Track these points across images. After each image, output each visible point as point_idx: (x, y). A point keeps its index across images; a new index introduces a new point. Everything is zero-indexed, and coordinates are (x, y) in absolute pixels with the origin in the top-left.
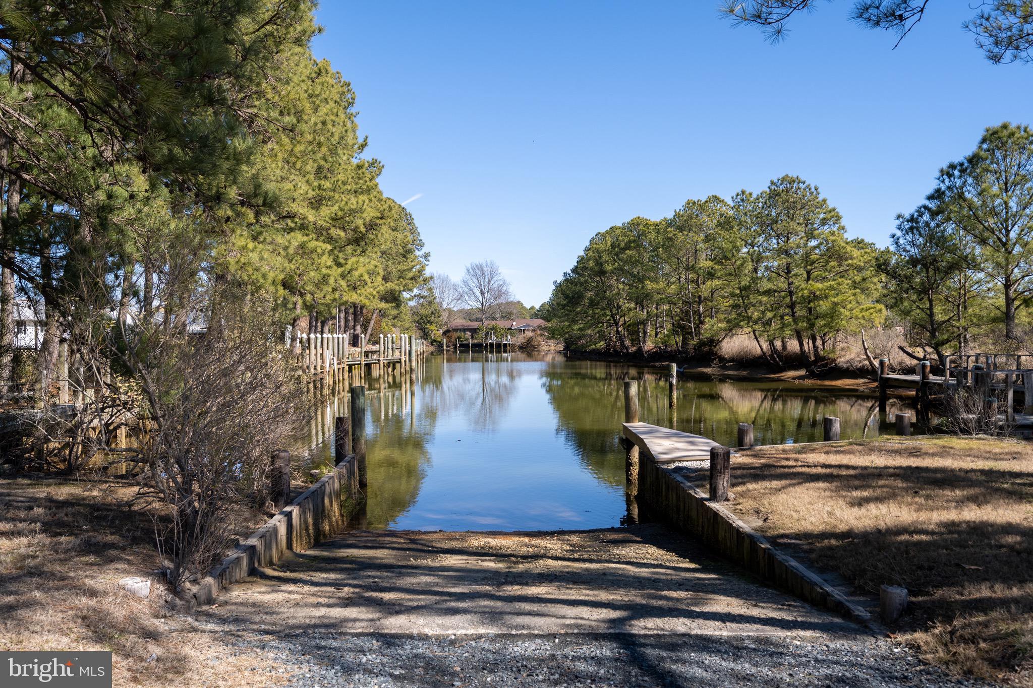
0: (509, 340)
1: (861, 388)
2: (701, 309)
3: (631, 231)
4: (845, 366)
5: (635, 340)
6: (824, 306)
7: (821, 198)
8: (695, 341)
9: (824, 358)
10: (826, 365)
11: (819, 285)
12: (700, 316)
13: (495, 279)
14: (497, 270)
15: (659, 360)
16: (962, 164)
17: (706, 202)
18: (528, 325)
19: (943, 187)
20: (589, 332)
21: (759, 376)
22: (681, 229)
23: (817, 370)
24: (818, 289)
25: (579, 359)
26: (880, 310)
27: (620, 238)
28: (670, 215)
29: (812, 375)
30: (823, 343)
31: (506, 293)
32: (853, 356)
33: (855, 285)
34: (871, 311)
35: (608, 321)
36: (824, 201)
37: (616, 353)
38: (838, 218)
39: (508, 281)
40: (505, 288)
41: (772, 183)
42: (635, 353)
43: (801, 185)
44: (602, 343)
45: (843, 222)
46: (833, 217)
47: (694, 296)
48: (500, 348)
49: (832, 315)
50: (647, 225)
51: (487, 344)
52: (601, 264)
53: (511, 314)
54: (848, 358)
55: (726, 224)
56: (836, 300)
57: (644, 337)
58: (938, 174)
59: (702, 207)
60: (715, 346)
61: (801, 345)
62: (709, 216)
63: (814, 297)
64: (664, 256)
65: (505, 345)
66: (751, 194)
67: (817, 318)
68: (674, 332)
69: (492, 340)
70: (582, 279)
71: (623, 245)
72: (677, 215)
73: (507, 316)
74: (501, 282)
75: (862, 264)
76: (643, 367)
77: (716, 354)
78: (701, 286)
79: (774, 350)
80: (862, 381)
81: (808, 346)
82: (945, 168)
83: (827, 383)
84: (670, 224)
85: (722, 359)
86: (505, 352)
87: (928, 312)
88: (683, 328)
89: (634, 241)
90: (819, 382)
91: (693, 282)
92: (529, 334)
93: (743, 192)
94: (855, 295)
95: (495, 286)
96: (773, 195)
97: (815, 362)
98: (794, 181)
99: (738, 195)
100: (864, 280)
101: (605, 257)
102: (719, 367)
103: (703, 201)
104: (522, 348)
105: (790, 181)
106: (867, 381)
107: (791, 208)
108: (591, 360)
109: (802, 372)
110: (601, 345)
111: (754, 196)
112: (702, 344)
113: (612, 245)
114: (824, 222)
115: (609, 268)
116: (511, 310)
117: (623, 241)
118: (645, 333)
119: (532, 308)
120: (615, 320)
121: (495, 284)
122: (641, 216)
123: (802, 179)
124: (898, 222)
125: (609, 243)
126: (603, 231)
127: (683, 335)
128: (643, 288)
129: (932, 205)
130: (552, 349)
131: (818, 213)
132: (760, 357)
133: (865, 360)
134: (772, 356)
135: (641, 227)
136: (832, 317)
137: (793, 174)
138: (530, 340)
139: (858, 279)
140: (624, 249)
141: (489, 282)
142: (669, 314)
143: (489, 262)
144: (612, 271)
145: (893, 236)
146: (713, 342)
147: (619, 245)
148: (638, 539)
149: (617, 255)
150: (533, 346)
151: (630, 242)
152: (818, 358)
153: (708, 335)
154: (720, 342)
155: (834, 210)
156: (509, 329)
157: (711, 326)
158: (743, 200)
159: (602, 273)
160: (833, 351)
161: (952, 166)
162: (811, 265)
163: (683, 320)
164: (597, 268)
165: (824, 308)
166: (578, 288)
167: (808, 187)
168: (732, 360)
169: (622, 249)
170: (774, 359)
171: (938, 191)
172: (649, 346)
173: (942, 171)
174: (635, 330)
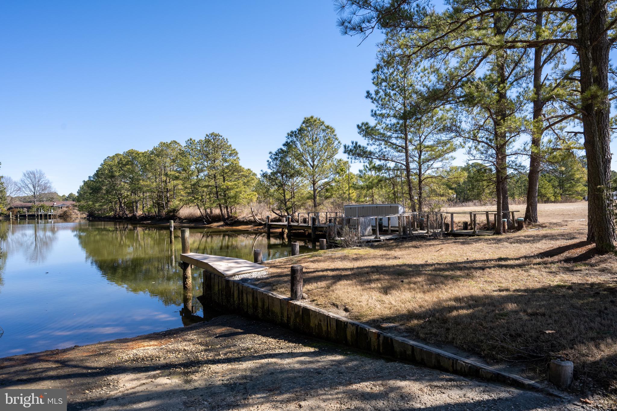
0: (52, 212)
1: (250, 230)
2: (168, 195)
3: (128, 156)
4: (242, 220)
5: (132, 211)
6: (232, 193)
7: (229, 144)
8: (166, 210)
9: (231, 217)
10: (233, 220)
11: (230, 183)
12: (168, 198)
13: (42, 180)
14: (43, 174)
15: (145, 220)
16: (296, 132)
17: (170, 143)
18: (64, 204)
19: (289, 141)
20: (105, 207)
21: (200, 226)
22: (158, 156)
23: (229, 222)
24: (230, 185)
25: (97, 221)
26: (255, 195)
27: (123, 159)
28: (151, 149)
29: (226, 224)
30: (231, 210)
31: (50, 187)
32: (245, 215)
33: (244, 184)
34: (252, 195)
35: (116, 202)
36: (230, 145)
37: (120, 218)
38: (237, 153)
39: (51, 181)
40: (48, 185)
41: (207, 135)
42: (131, 217)
43: (220, 137)
44: (113, 212)
45: (239, 155)
46: (234, 153)
47: (164, 189)
48: (46, 217)
49: (235, 197)
50: (138, 154)
51: (38, 215)
52: (112, 172)
53: (52, 198)
54: (242, 216)
55: (182, 154)
56: (237, 190)
57: (137, 209)
58: (287, 135)
59: (168, 146)
60: (176, 213)
61: (221, 210)
62: (172, 150)
63: (228, 189)
64: (149, 169)
65: (50, 215)
66: (195, 140)
67: (228, 198)
68: (154, 206)
69: (42, 212)
70: (101, 180)
71: (124, 163)
72: (155, 149)
73: (51, 199)
74: (47, 182)
75: (247, 175)
76: (136, 224)
77: (176, 216)
78: (168, 184)
79: (207, 214)
80: (250, 226)
81: (225, 211)
82: (289, 133)
83: (234, 228)
84: (152, 153)
85: (180, 218)
86: (50, 218)
87: (283, 194)
88: (158, 204)
89: (130, 161)
90: (230, 228)
91: (163, 182)
92: (65, 209)
93: (191, 139)
94: (245, 188)
95: (43, 183)
96: (208, 141)
97: (228, 218)
98: (217, 135)
99: (188, 140)
100: (248, 181)
101: (114, 169)
102: (179, 222)
103: (169, 143)
104: (61, 216)
105: (215, 136)
106: (252, 226)
107: (216, 148)
108: (104, 221)
109: (222, 223)
110: (112, 214)
111: (196, 141)
112: (169, 212)
113: (118, 162)
114: (230, 155)
115: (117, 174)
116: (52, 197)
117: (124, 161)
118: (137, 207)
119: (64, 196)
120: (119, 201)
121: (42, 182)
122: (134, 149)
123: (221, 135)
124: (270, 155)
125: (116, 162)
126: (111, 155)
127: (158, 207)
128: (138, 184)
129: (285, 148)
130: (79, 217)
131: (228, 150)
132: (200, 217)
133: (251, 217)
134: (206, 216)
135: (134, 154)
136: (236, 198)
137: (216, 132)
138: (65, 212)
139: (246, 181)
140: (125, 165)
141: (39, 181)
142: (151, 198)
143: (38, 170)
144: (119, 176)
145: (268, 161)
146: (175, 211)
147: (122, 163)
148: (240, 330)
149: (121, 168)
150: (68, 216)
151: (128, 161)
152: (229, 217)
153: (172, 207)
154: (178, 210)
155: (235, 150)
156: (52, 207)
157: (175, 203)
158: (191, 143)
159: (112, 176)
160: (235, 212)
161: (292, 132)
162: (226, 174)
163: (159, 200)
164: (110, 174)
165: (232, 194)
166: (98, 184)
167: (223, 138)
168: (186, 219)
169: (124, 165)
170: (207, 218)
171: (287, 142)
172: (140, 213)
173: (288, 134)
174: (131, 206)
